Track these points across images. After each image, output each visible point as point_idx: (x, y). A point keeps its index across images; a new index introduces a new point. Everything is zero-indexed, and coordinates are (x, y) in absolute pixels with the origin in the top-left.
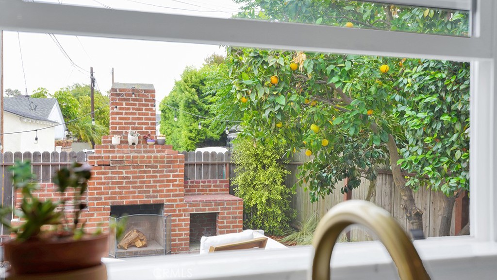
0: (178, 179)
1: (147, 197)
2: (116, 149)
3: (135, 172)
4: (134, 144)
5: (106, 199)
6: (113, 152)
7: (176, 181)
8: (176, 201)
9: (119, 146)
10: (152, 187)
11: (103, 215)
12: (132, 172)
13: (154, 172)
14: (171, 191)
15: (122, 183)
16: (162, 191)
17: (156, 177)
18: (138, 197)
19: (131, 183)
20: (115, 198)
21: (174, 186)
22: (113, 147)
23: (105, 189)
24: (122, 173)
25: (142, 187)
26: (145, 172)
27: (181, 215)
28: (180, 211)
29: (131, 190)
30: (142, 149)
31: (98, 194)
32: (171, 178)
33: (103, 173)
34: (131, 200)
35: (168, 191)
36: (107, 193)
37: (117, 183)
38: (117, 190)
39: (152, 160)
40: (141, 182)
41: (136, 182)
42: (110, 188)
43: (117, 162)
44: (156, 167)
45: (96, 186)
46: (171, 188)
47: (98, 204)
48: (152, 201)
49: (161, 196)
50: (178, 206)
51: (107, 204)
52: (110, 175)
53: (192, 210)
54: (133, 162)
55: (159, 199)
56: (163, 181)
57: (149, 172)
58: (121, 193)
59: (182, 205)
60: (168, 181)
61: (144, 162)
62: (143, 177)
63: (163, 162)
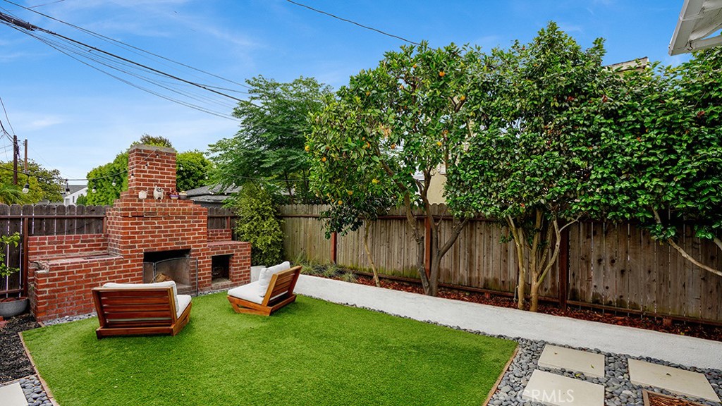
0: (202, 228)
1: (177, 244)
2: (144, 203)
3: (167, 223)
4: (159, 198)
5: (139, 246)
6: (141, 205)
7: (200, 229)
8: (200, 246)
9: (146, 200)
10: (181, 235)
11: (138, 261)
12: (163, 223)
13: (182, 222)
14: (197, 238)
15: (154, 232)
16: (190, 238)
17: (184, 226)
18: (168, 244)
19: (162, 232)
20: (148, 246)
21: (199, 233)
22: (141, 200)
23: (138, 237)
24: (154, 223)
25: (172, 235)
26: (175, 222)
27: (205, 258)
28: (204, 254)
29: (163, 238)
30: (167, 204)
31: (132, 242)
32: (197, 227)
33: (137, 224)
34: (163, 247)
35: (194, 238)
36: (141, 242)
37: (150, 232)
38: (150, 238)
39: (181, 212)
40: (171, 231)
41: (167, 231)
42: (144, 237)
43: (150, 214)
44: (184, 218)
45: (130, 235)
46: (197, 235)
47: (132, 252)
48: (181, 247)
49: (188, 243)
50: (202, 250)
51: (141, 251)
52: (143, 225)
53: (214, 253)
54: (164, 214)
55: (186, 245)
56: (190, 230)
57: (179, 222)
58: (153, 241)
59: (206, 250)
60: (194, 230)
61: (174, 214)
62: (173, 227)
63: (190, 214)
